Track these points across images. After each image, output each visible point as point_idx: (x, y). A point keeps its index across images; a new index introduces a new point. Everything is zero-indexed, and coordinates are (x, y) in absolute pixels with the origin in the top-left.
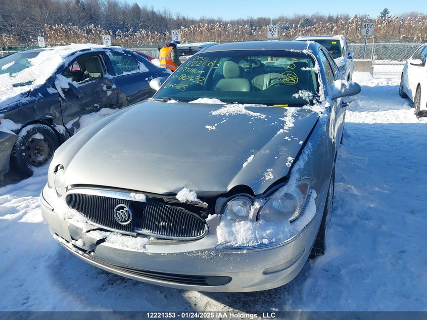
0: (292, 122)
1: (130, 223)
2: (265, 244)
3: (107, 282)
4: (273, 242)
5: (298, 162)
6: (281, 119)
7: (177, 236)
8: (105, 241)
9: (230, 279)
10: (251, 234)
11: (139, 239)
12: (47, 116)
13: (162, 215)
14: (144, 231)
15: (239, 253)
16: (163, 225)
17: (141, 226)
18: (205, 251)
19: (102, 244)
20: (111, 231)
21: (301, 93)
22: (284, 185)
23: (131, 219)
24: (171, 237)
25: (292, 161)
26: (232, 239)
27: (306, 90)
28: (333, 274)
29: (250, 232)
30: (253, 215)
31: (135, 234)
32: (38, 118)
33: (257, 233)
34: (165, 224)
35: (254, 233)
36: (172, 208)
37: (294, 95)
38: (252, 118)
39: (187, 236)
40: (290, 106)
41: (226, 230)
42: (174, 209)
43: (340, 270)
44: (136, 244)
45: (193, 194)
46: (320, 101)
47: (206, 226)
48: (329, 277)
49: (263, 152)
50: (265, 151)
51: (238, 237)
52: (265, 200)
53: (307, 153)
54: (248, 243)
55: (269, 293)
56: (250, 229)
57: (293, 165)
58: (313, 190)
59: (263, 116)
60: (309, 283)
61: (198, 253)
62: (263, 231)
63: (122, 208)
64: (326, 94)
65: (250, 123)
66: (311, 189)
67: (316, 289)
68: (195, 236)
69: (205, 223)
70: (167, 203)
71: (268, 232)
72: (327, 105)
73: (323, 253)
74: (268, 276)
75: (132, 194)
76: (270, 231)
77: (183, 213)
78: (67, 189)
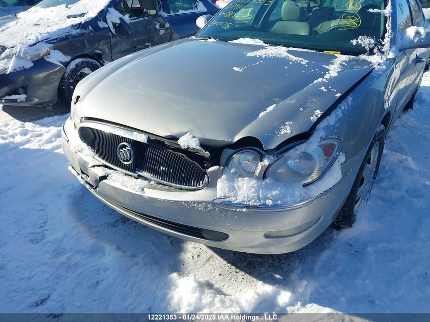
0: (337, 71)
1: (131, 164)
2: (268, 205)
3: (120, 219)
4: (277, 204)
5: (328, 118)
6: (325, 66)
7: (176, 183)
8: (107, 179)
9: (226, 237)
10: (254, 193)
11: (140, 180)
12: (96, 51)
13: (163, 160)
14: (145, 174)
15: (238, 210)
16: (163, 170)
17: (142, 168)
18: (201, 202)
19: (104, 181)
20: (115, 170)
21: (361, 39)
22: (303, 143)
23: (132, 159)
24: (170, 184)
25: (319, 116)
26: (232, 194)
27: (368, 36)
28: (356, 250)
29: (253, 190)
30: (260, 172)
31: (136, 175)
32: (87, 52)
33: (260, 192)
34: (165, 169)
35: (257, 191)
36: (173, 154)
37: (351, 41)
38: (290, 63)
39: (186, 185)
40: (343, 53)
41: (227, 185)
42: (175, 155)
43: (366, 247)
44: (136, 185)
45: (196, 141)
46: (383, 50)
47: (206, 177)
48: (352, 252)
49: (288, 102)
50: (291, 101)
51: (239, 193)
52: (277, 157)
53: (343, 108)
54: (249, 201)
55: (279, 257)
56: (254, 187)
57: (320, 120)
58: (341, 153)
59: (304, 62)
60: (326, 254)
61: (194, 204)
62: (268, 190)
63: (125, 146)
64: (393, 42)
65: (286, 67)
66: (340, 150)
67: (333, 262)
68: (194, 186)
69: (206, 174)
70: (168, 147)
71: (274, 193)
72: (391, 55)
73: (351, 226)
74: (270, 239)
75: (135, 133)
76: (277, 192)
77: (184, 160)
78: (81, 121)
